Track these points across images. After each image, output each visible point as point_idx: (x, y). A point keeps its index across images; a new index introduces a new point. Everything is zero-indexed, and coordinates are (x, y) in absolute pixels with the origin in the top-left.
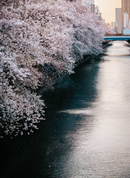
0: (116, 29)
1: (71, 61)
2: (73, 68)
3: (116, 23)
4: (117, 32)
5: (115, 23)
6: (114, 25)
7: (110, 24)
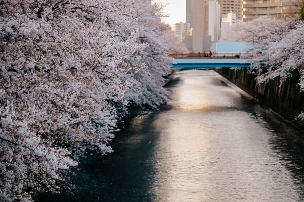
0: (189, 40)
1: (108, 121)
2: (109, 137)
3: (189, 24)
4: (190, 48)
5: (186, 24)
6: (183, 30)
7: (172, 30)
